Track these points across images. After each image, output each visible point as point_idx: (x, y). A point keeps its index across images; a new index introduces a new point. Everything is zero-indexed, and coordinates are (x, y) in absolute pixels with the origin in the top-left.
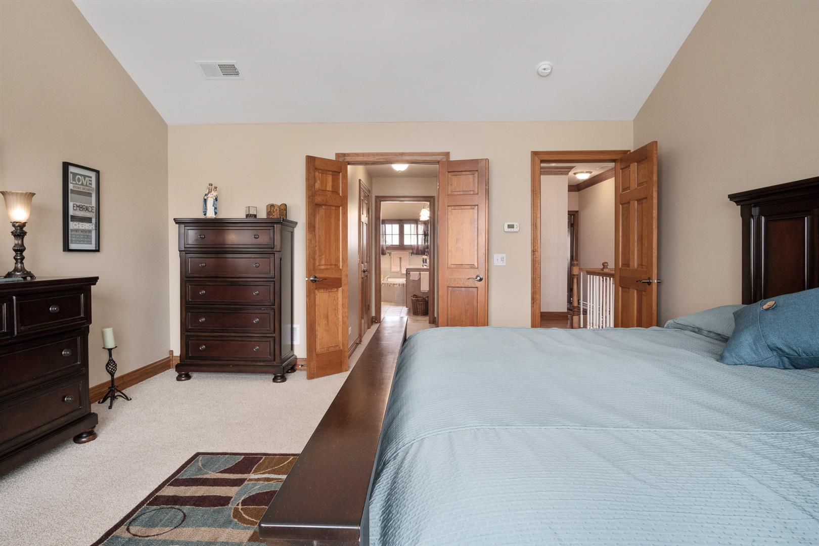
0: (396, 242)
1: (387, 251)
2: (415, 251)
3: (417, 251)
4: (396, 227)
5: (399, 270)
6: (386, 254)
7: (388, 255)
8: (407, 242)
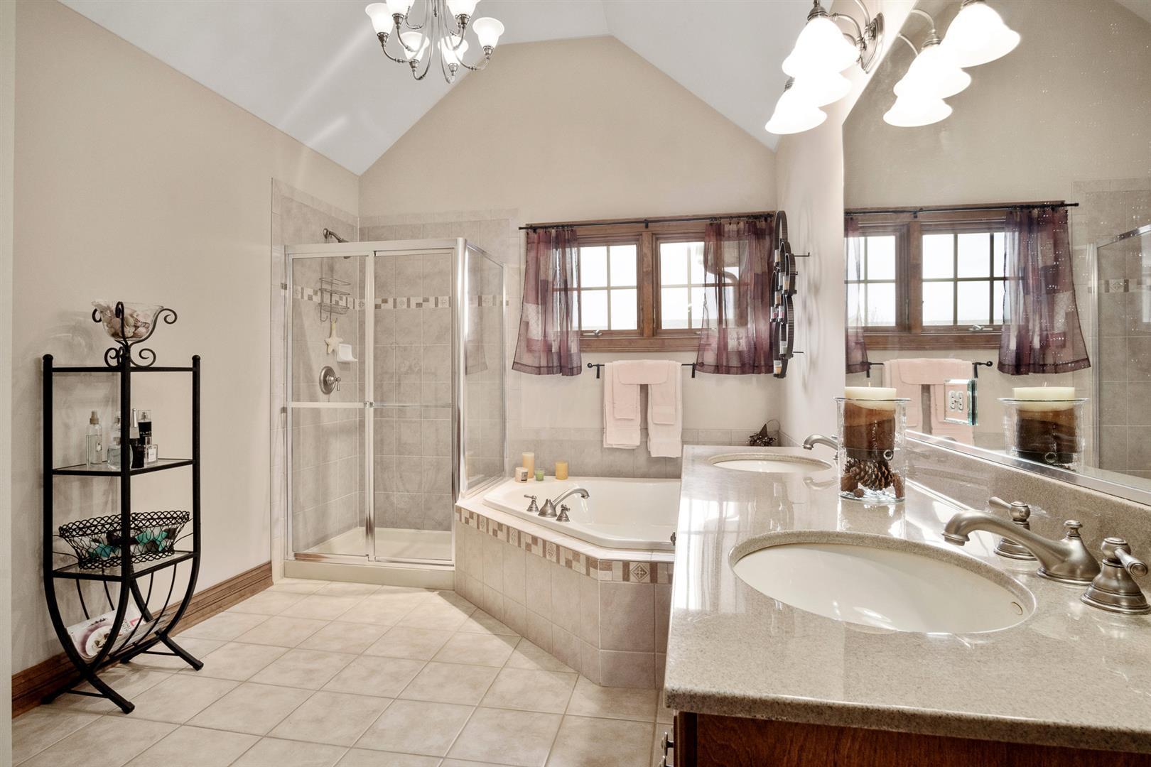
0: (626, 318)
1: (587, 358)
2: (710, 358)
3: (719, 356)
4: (625, 257)
5: (635, 440)
6: (579, 370)
7: (588, 375)
8: (673, 315)
